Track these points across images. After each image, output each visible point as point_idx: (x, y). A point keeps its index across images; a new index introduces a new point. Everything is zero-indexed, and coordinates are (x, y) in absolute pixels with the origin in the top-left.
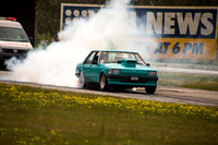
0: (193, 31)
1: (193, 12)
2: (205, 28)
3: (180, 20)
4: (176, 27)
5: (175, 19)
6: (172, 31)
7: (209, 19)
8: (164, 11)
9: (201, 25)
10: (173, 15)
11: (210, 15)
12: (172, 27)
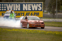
0: (36, 9)
1: (36, 4)
2: (39, 8)
3: (32, 6)
4: (31, 8)
5: (31, 6)
6: (30, 9)
7: (40, 6)
8: (28, 4)
9: (38, 8)
10: (30, 5)
11: (41, 5)
12: (30, 8)
